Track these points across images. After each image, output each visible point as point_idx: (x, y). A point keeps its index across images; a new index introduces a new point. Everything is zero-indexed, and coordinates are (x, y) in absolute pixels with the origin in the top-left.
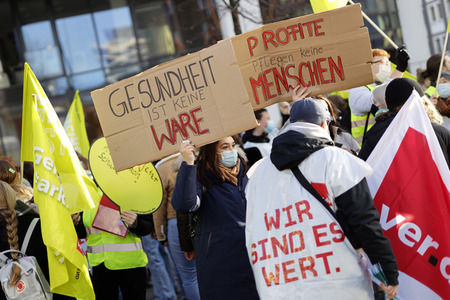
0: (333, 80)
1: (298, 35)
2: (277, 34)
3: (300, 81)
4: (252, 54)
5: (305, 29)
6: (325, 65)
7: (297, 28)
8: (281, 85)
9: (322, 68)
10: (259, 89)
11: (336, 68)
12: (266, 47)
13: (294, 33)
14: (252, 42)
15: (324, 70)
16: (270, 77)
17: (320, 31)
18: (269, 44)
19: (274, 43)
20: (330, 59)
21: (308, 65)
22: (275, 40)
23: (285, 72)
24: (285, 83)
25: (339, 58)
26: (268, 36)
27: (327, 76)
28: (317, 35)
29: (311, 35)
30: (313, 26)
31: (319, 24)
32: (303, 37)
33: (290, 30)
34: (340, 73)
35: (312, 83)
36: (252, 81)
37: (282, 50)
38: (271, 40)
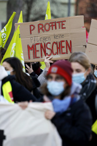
0: (67, 53)
1: (54, 27)
2: (45, 26)
3: (52, 51)
4: (31, 33)
5: (57, 24)
6: (64, 44)
7: (54, 24)
8: (43, 53)
9: (63, 45)
10: (31, 52)
11: (69, 47)
12: (39, 32)
13: (52, 26)
14: (32, 27)
15: (63, 47)
16: (38, 47)
17: (64, 26)
18: (41, 30)
19: (43, 30)
20: (67, 41)
21: (56, 43)
22: (43, 28)
23: (46, 46)
24: (45, 52)
25: (71, 41)
26: (41, 26)
27: (64, 50)
28: (62, 28)
29: (60, 28)
30: (61, 23)
31: (64, 23)
32: (56, 28)
33: (51, 25)
34: (70, 49)
35: (57, 53)
36: (28, 47)
37: (46, 34)
38: (42, 28)
